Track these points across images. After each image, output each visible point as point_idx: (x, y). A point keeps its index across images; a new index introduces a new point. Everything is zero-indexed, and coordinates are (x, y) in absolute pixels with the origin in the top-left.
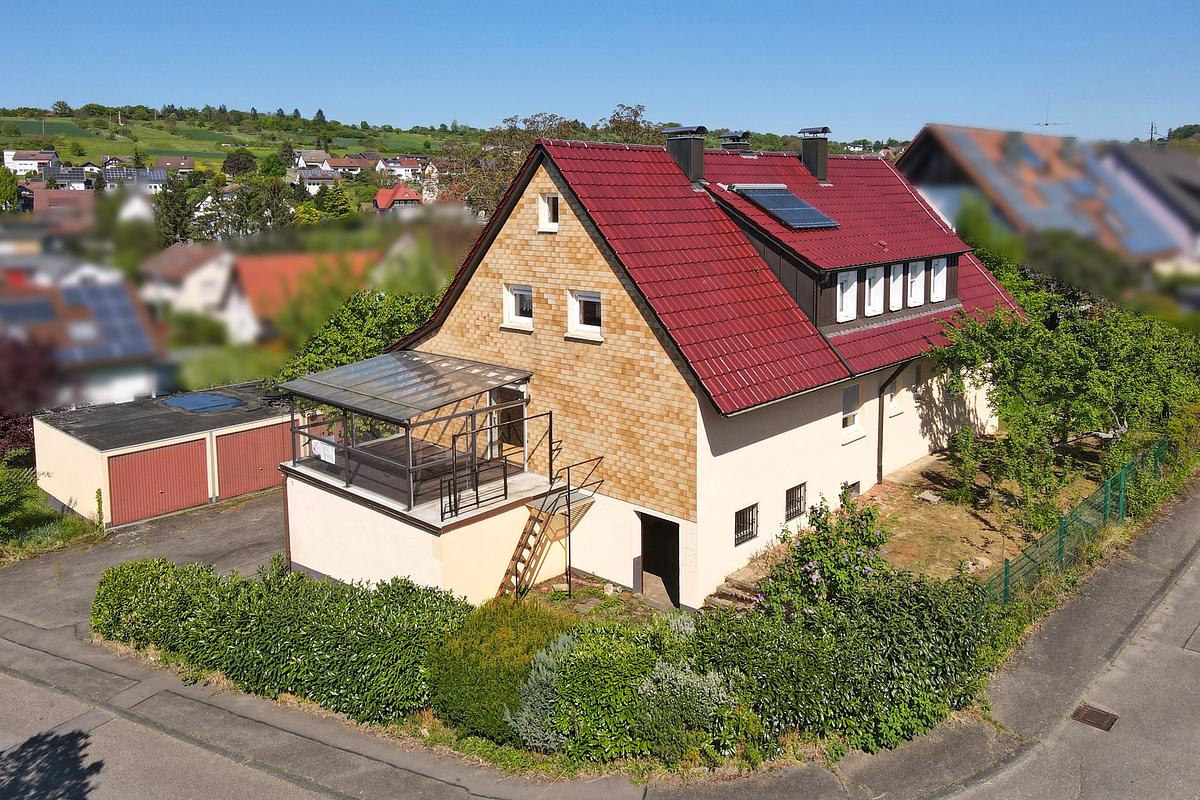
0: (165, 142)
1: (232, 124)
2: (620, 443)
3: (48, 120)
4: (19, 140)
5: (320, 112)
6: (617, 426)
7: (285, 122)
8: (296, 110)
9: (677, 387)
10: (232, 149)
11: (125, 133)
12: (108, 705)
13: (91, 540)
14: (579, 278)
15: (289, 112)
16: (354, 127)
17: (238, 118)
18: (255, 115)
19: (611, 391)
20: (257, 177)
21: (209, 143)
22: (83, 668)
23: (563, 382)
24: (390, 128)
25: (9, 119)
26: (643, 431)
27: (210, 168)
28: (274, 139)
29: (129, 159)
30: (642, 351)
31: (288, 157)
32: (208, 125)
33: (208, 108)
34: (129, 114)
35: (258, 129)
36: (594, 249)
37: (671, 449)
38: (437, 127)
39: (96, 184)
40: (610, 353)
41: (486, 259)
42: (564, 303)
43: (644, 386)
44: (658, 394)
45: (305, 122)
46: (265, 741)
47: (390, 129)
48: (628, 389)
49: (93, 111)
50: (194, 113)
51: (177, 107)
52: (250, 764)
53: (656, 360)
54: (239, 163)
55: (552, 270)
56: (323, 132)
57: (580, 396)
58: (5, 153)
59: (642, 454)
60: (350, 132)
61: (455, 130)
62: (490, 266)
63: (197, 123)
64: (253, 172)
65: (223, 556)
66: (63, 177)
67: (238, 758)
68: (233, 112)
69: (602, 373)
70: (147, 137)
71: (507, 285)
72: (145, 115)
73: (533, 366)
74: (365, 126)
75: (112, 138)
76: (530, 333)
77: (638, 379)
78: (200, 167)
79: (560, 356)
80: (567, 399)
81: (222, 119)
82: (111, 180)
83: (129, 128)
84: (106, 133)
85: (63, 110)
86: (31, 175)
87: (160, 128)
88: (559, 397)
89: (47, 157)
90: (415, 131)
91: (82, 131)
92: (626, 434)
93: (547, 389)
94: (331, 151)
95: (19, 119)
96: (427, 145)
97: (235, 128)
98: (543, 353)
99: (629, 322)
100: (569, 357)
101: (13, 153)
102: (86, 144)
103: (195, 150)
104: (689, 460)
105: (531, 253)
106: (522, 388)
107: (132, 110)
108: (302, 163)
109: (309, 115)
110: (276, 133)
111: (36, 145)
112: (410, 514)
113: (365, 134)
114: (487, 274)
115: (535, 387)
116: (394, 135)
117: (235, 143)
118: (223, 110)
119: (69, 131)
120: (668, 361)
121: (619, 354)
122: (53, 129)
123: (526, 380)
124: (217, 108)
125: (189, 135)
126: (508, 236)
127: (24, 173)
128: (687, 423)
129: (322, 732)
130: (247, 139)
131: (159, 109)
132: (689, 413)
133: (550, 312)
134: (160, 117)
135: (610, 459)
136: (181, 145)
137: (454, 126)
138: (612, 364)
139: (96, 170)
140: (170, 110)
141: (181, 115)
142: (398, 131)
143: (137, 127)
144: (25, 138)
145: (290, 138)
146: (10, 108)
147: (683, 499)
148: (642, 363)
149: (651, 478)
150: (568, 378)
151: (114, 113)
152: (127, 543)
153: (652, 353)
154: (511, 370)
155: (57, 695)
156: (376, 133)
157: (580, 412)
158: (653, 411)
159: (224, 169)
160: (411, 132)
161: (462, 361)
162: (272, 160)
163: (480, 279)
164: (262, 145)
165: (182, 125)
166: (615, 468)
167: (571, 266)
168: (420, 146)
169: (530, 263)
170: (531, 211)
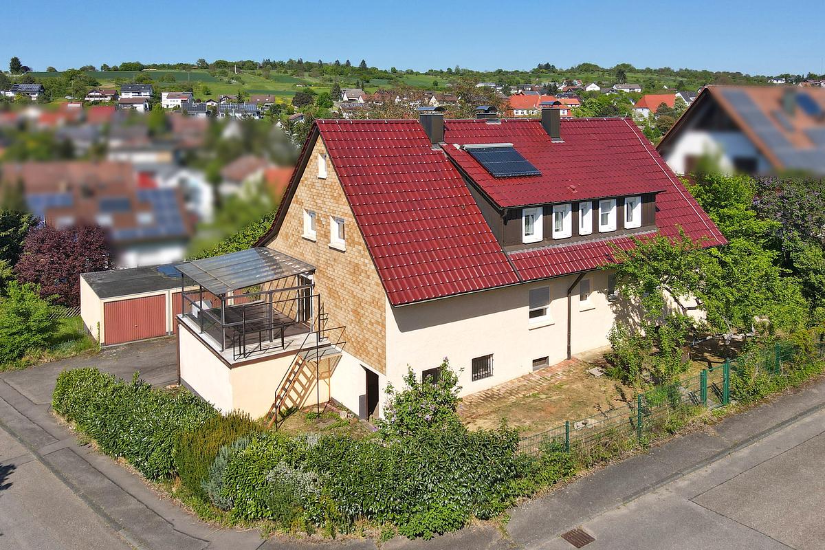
0: (260, 84)
1: (306, 71)
2: (353, 318)
3: (193, 71)
4: (172, 85)
5: (363, 62)
6: (351, 307)
7: (341, 69)
8: (348, 61)
9: (377, 284)
10: (300, 88)
11: (238, 79)
12: (35, 452)
13: (91, 353)
14: (335, 209)
15: (343, 62)
16: (386, 72)
17: (309, 67)
18: (321, 65)
19: (349, 284)
20: (313, 109)
21: (288, 84)
22: (39, 429)
23: (329, 275)
24: (412, 71)
25: (169, 71)
26: (363, 312)
27: (285, 103)
28: (331, 81)
29: (234, 97)
30: (362, 259)
31: (337, 94)
32: (290, 72)
33: (291, 61)
34: (242, 66)
35: (322, 74)
36: (341, 191)
37: (375, 325)
38: (446, 71)
39: (212, 113)
40: (349, 259)
41: (296, 193)
42: (329, 224)
43: (363, 282)
44: (369, 288)
45: (353, 69)
46: (95, 483)
47: (411, 73)
48: (356, 283)
49: (221, 64)
50: (282, 64)
51: (272, 61)
52: (80, 496)
53: (368, 265)
54: (303, 99)
55: (324, 202)
56: (364, 75)
57: (336, 285)
58: (163, 94)
59: (363, 327)
60: (383, 75)
61: (458, 72)
62: (299, 197)
63: (283, 71)
64: (311, 105)
65: (152, 370)
66: (195, 109)
67: (76, 490)
68: (307, 63)
69: (345, 271)
70: (251, 81)
71: (307, 211)
72: (251, 66)
73: (316, 263)
74: (394, 70)
75: (229, 82)
76: (315, 242)
77: (361, 277)
78: (279, 101)
79: (328, 258)
80: (330, 287)
81: (299, 67)
82: (222, 112)
83: (240, 75)
84: (226, 79)
85: (203, 65)
86: (176, 108)
87: (260, 75)
88: (327, 285)
89: (187, 96)
90: (431, 73)
91: (212, 78)
92: (355, 312)
93: (322, 279)
94: (365, 89)
95: (177, 71)
96: (436, 84)
97: (306, 74)
98: (321, 255)
99: (356, 240)
100: (331, 259)
101: (167, 94)
102: (212, 86)
103: (279, 90)
104: (383, 333)
105: (315, 191)
106: (310, 277)
107: (244, 64)
108: (345, 98)
109: (356, 64)
110: (333, 77)
111: (182, 88)
112: (223, 354)
113: (393, 76)
114: (297, 201)
115: (317, 277)
116: (413, 77)
117: (305, 84)
118: (300, 62)
119: (204, 78)
120: (373, 267)
121: (352, 260)
122: (196, 77)
123: (312, 272)
124: (297, 61)
125: (277, 80)
126: (306, 179)
127: (172, 107)
128: (381, 308)
129: (126, 483)
130: (314, 81)
131: (261, 62)
132: (383, 302)
133: (324, 229)
134: (261, 67)
135: (349, 328)
136: (271, 86)
137: (457, 69)
138: (349, 266)
139: (215, 104)
140: (268, 63)
141: (274, 66)
142: (417, 74)
143: (246, 75)
144: (179, 83)
145: (341, 80)
146: (172, 64)
147: (380, 359)
148: (362, 267)
149: (366, 343)
150: (331, 273)
151: (232, 65)
152: (107, 357)
153: (367, 261)
154: (307, 265)
155: (17, 443)
156: (401, 75)
157: (336, 296)
158: (367, 299)
159: (293, 103)
160: (426, 74)
161: (286, 256)
162: (324, 96)
163: (294, 205)
164: (323, 86)
165: (273, 73)
166: (351, 335)
167: (332, 201)
168: (431, 85)
169: (315, 197)
170: (315, 164)
